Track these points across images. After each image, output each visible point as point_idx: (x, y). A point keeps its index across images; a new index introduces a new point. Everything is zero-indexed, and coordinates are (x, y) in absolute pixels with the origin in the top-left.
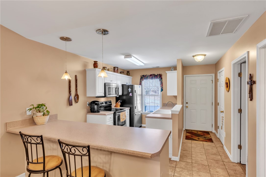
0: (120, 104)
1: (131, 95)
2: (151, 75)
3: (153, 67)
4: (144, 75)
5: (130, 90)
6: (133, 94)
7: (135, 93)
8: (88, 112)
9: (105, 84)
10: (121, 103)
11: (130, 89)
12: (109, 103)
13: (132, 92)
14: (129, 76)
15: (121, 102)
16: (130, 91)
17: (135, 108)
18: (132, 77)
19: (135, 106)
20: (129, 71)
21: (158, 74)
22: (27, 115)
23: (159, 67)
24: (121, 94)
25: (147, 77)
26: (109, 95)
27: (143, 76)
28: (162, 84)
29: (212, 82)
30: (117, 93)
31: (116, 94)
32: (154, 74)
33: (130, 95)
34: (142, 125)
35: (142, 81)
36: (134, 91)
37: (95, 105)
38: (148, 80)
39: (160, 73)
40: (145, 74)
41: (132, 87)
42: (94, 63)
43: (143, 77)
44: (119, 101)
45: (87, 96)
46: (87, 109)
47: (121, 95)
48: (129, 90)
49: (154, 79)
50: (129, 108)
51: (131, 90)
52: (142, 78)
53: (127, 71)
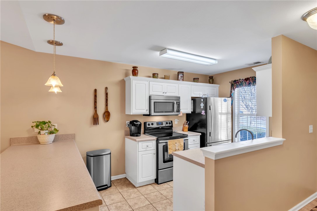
1: (204, 114)
2: (247, 79)
3: (249, 65)
5: (202, 105)
6: (206, 112)
7: (210, 111)
8: (126, 135)
9: (150, 97)
11: (202, 103)
12: (167, 124)
13: (205, 108)
14: (213, 83)
15: (188, 123)
16: (202, 107)
17: (210, 135)
18: (219, 85)
20: (213, 77)
22: (35, 132)
25: (240, 83)
26: (155, 112)
27: (235, 81)
30: (174, 110)
33: (202, 114)
36: (208, 108)
37: (133, 125)
38: (243, 88)
40: (237, 78)
41: (206, 100)
42: (133, 69)
43: (235, 84)
45: (126, 113)
46: (125, 131)
47: (191, 113)
50: (200, 134)
52: (233, 85)
53: (209, 77)
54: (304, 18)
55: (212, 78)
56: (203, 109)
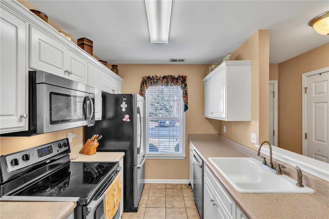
0: (96, 144)
1: (129, 120)
2: (164, 77)
4: (149, 77)
5: (124, 106)
6: (131, 118)
7: (138, 115)
9: (32, 76)
10: (99, 141)
11: (124, 103)
12: (60, 147)
13: (130, 111)
14: (117, 75)
15: (100, 138)
16: (124, 110)
17: (138, 153)
19: (138, 146)
20: (117, 66)
21: (179, 76)
23: (183, 60)
24: (101, 116)
25: (155, 80)
28: (187, 96)
29: (274, 95)
30: (88, 116)
31: (86, 119)
32: (171, 76)
33: (124, 120)
34: (145, 180)
35: (146, 89)
36: (135, 111)
38: (158, 87)
39: (184, 75)
40: (152, 74)
41: (130, 99)
43: (147, 81)
44: (93, 138)
47: (101, 119)
48: (122, 106)
49: (171, 85)
50: (124, 154)
51: (126, 106)
53: (112, 66)
54: (312, 23)
55: (116, 68)
56: (126, 113)
